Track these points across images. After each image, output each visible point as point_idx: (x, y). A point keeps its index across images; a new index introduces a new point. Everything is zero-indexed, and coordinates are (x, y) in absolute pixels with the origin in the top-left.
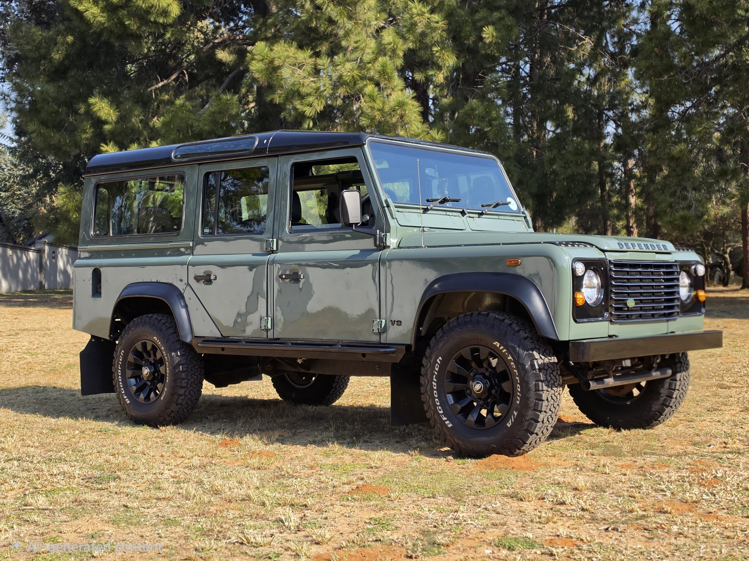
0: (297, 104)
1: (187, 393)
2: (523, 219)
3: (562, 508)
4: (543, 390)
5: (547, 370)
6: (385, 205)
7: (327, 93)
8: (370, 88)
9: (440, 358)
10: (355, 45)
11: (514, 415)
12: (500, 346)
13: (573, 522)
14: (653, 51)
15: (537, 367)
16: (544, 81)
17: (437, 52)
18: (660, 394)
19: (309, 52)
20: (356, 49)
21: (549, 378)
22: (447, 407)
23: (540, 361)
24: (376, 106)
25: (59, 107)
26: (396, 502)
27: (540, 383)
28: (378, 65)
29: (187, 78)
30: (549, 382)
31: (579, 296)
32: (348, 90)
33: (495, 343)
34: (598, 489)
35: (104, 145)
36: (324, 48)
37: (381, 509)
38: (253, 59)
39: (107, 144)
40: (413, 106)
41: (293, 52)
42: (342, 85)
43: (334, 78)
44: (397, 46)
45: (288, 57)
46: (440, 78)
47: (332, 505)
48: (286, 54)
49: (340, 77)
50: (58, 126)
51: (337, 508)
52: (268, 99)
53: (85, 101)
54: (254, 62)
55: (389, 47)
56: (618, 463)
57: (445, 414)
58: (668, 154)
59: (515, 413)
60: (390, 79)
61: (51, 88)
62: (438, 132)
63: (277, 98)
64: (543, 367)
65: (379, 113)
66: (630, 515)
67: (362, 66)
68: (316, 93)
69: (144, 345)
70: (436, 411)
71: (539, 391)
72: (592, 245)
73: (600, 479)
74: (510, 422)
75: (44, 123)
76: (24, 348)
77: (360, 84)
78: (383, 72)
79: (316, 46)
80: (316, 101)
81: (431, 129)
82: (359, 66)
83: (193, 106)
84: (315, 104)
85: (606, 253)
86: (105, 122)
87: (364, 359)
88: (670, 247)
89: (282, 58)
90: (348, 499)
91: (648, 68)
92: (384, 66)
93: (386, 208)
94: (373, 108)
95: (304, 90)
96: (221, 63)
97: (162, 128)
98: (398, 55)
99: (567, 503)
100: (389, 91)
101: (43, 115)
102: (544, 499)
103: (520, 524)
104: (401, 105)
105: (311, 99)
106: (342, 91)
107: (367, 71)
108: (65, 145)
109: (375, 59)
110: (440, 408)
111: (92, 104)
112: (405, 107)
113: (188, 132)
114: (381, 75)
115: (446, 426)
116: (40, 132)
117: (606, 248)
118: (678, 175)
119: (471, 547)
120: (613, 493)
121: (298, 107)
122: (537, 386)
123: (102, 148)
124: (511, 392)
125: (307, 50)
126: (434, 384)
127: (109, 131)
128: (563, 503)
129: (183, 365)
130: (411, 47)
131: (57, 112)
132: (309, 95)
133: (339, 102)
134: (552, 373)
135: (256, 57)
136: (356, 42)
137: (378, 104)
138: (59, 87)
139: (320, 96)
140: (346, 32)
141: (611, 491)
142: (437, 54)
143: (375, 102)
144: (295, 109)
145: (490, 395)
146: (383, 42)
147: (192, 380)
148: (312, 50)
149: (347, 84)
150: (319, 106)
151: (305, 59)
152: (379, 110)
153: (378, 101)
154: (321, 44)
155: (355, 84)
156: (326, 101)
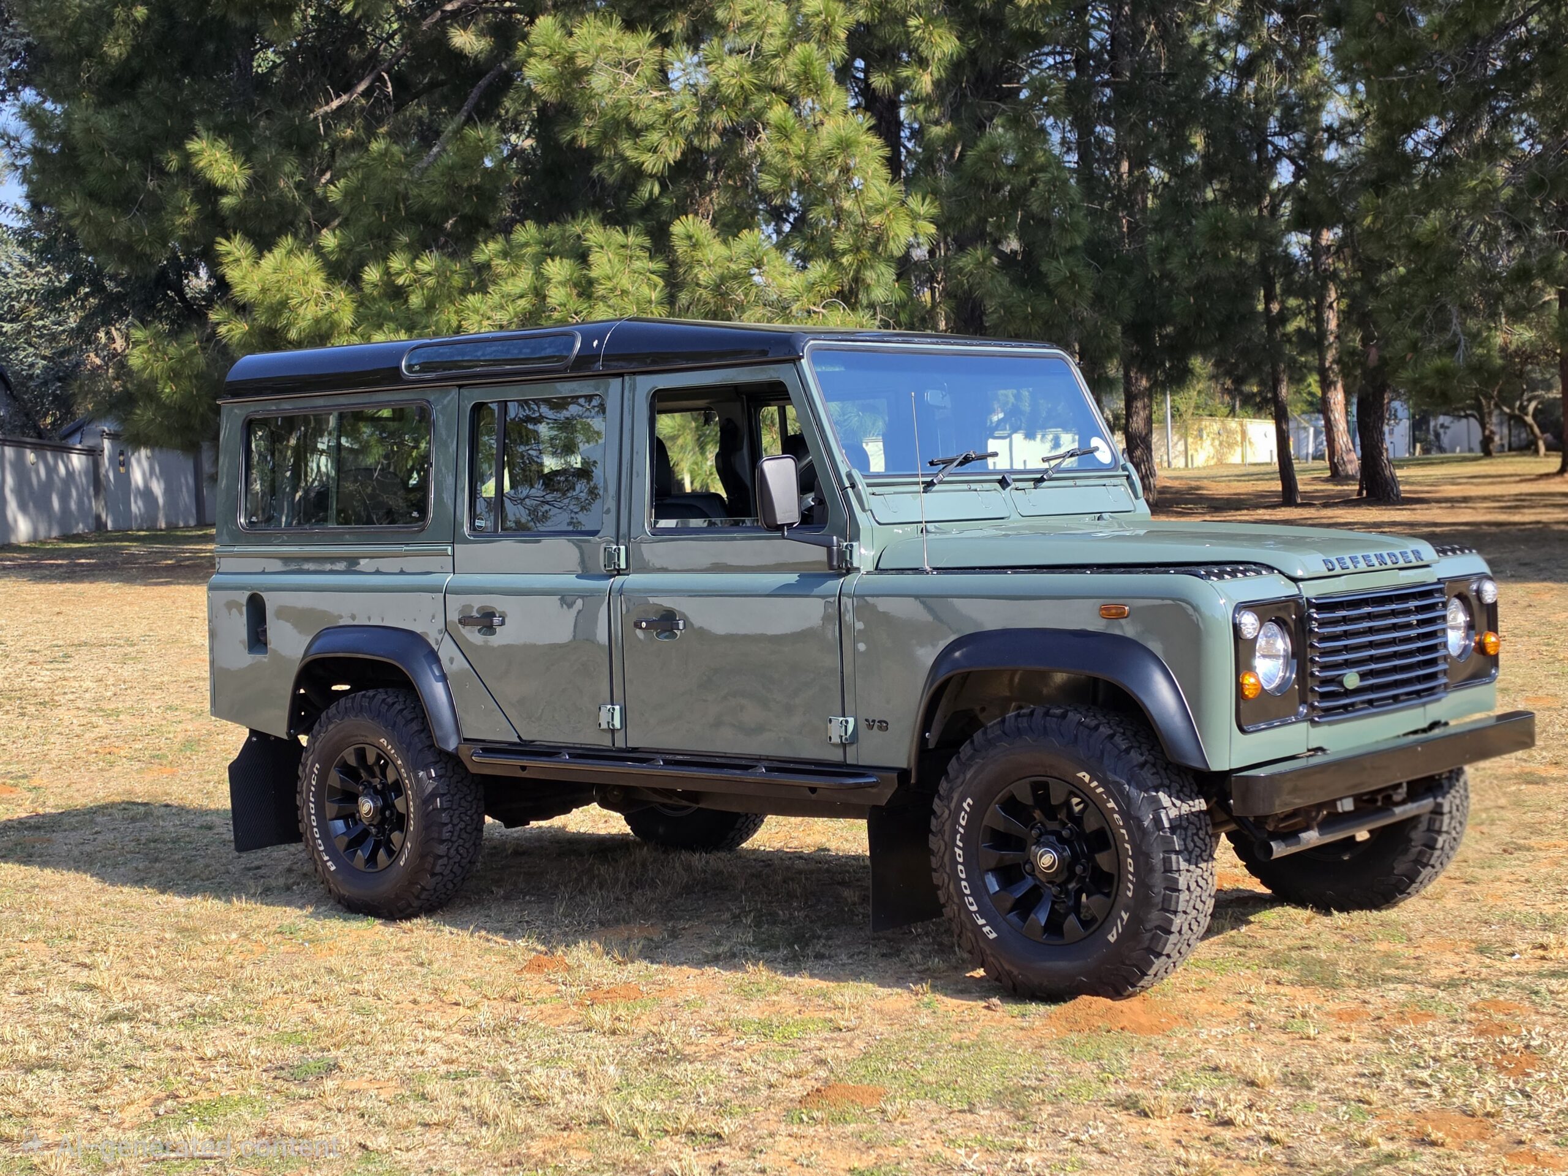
0: (627, 148)
1: (452, 851)
2: (1124, 481)
3: (1226, 1134)
4: (1179, 870)
5: (1186, 829)
6: (847, 484)
7: (688, 124)
8: (778, 112)
9: (969, 800)
10: (746, 19)
11: (1122, 920)
12: (1091, 781)
14: (1373, 19)
15: (1166, 824)
16: (1143, 79)
17: (917, 28)
18: (1411, 840)
19: (649, 36)
20: (745, 27)
21: (1191, 845)
22: (987, 899)
23: (1173, 813)
24: (793, 150)
25: (125, 159)
26: (897, 1124)
27: (1174, 857)
28: (792, 62)
29: (390, 89)
30: (1190, 853)
31: (1249, 680)
32: (733, 114)
33: (1080, 775)
34: (1297, 1080)
35: (224, 241)
36: (679, 25)
37: (870, 1146)
38: (531, 55)
39: (228, 238)
40: (870, 145)
41: (614, 37)
42: (719, 104)
43: (703, 92)
44: (833, 20)
45: (604, 48)
46: (925, 83)
47: (772, 1135)
48: (599, 41)
49: (716, 87)
50: (125, 201)
51: (783, 1143)
52: (566, 138)
53: (179, 146)
54: (532, 60)
55: (817, 20)
57: (982, 913)
58: (1408, 236)
59: (1125, 916)
60: (818, 91)
61: (105, 121)
62: (924, 199)
63: (584, 136)
64: (1177, 825)
65: (799, 163)
66: (1364, 1152)
67: (759, 61)
68: (665, 123)
69: (361, 754)
70: (963, 906)
71: (1171, 871)
72: (1271, 568)
73: (1299, 1058)
74: (1114, 932)
75: (93, 196)
76: (87, 695)
77: (758, 102)
78: (806, 78)
79: (663, 22)
80: (666, 140)
81: (908, 194)
82: (754, 63)
83: (406, 155)
84: (664, 148)
85: (1301, 584)
86: (224, 191)
87: (813, 796)
88: (1428, 551)
89: (592, 51)
90: (801, 1120)
91: (1362, 57)
92: (806, 63)
93: (850, 490)
94: (785, 154)
95: (639, 118)
96: (459, 55)
97: (344, 202)
98: (836, 37)
99: (1238, 1121)
100: (819, 116)
101: (92, 179)
102: (1190, 1111)
104: (845, 145)
105: (654, 137)
106: (719, 118)
107: (772, 73)
108: (140, 240)
109: (788, 49)
110: (971, 899)
111: (195, 154)
112: (852, 150)
113: (397, 209)
114: (800, 82)
115: (984, 935)
116: (87, 214)
117: (1299, 573)
118: (1429, 281)
120: (1326, 1091)
121: (628, 153)
122: (1167, 862)
123: (219, 248)
124: (1116, 873)
125: (644, 31)
126: (958, 851)
127: (233, 209)
128: (1228, 1123)
129: (442, 795)
130: (863, 20)
131: (121, 172)
132: (650, 128)
133: (714, 140)
134: (1197, 834)
135: (536, 50)
136: (746, 13)
137: (797, 146)
138: (123, 116)
139: (673, 129)
141: (1324, 1085)
142: (918, 33)
143: (790, 140)
144: (624, 159)
145: (1072, 876)
146: (804, 10)
147: (462, 825)
148: (653, 30)
149: (731, 103)
150: (672, 152)
151: (640, 52)
152: (799, 157)
153: (796, 139)
154: (673, 17)
155: (747, 101)
156: (688, 139)
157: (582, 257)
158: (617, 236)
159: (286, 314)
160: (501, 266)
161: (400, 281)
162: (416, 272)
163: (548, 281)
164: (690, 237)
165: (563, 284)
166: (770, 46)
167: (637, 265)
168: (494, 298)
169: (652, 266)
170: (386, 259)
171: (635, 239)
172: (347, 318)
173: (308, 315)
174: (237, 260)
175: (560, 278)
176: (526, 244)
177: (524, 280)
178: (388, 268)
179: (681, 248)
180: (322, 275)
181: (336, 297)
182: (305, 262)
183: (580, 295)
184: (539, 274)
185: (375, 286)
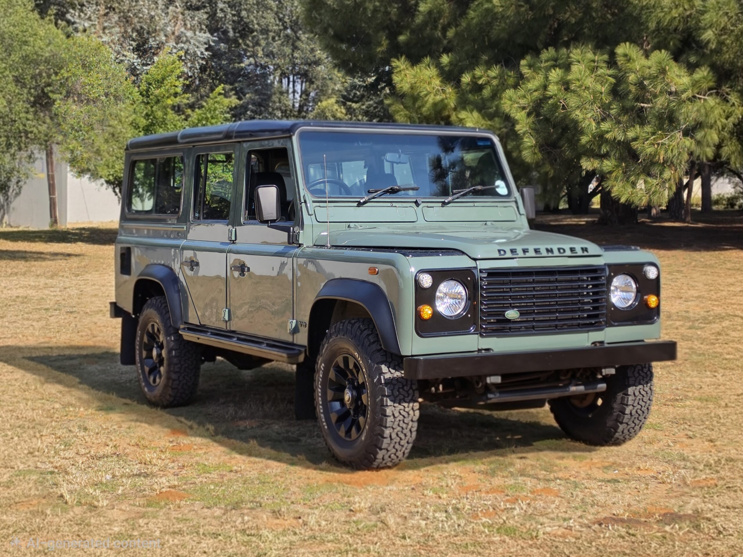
4: (387, 406)
5: (395, 385)
9: (323, 365)
12: (359, 357)
15: (383, 382)
21: (397, 394)
22: (330, 415)
23: (388, 376)
27: (385, 399)
30: (395, 397)
31: (424, 309)
33: (356, 354)
59: (367, 427)
64: (389, 382)
69: (153, 327)
71: (384, 406)
72: (463, 253)
74: (364, 435)
85: (478, 262)
93: (303, 205)
97: (454, 39)
108: (358, 60)
110: (323, 415)
117: (478, 256)
122: (382, 400)
123: (394, 64)
126: (319, 390)
129: (175, 350)
134: (403, 388)
145: (357, 406)
147: (186, 365)
157: (568, 67)
158: (589, 54)
159: (420, 100)
160: (528, 73)
161: (480, 82)
162: (488, 76)
163: (550, 81)
164: (626, 56)
165: (556, 83)
167: (601, 71)
168: (521, 92)
169: (609, 72)
170: (474, 70)
171: (599, 57)
172: (452, 102)
173: (431, 100)
174: (400, 71)
175: (555, 79)
176: (545, 60)
177: (539, 81)
178: (474, 75)
179: (620, 61)
180: (440, 79)
181: (447, 91)
182: (431, 72)
183: (563, 89)
184: (546, 78)
185: (468, 84)
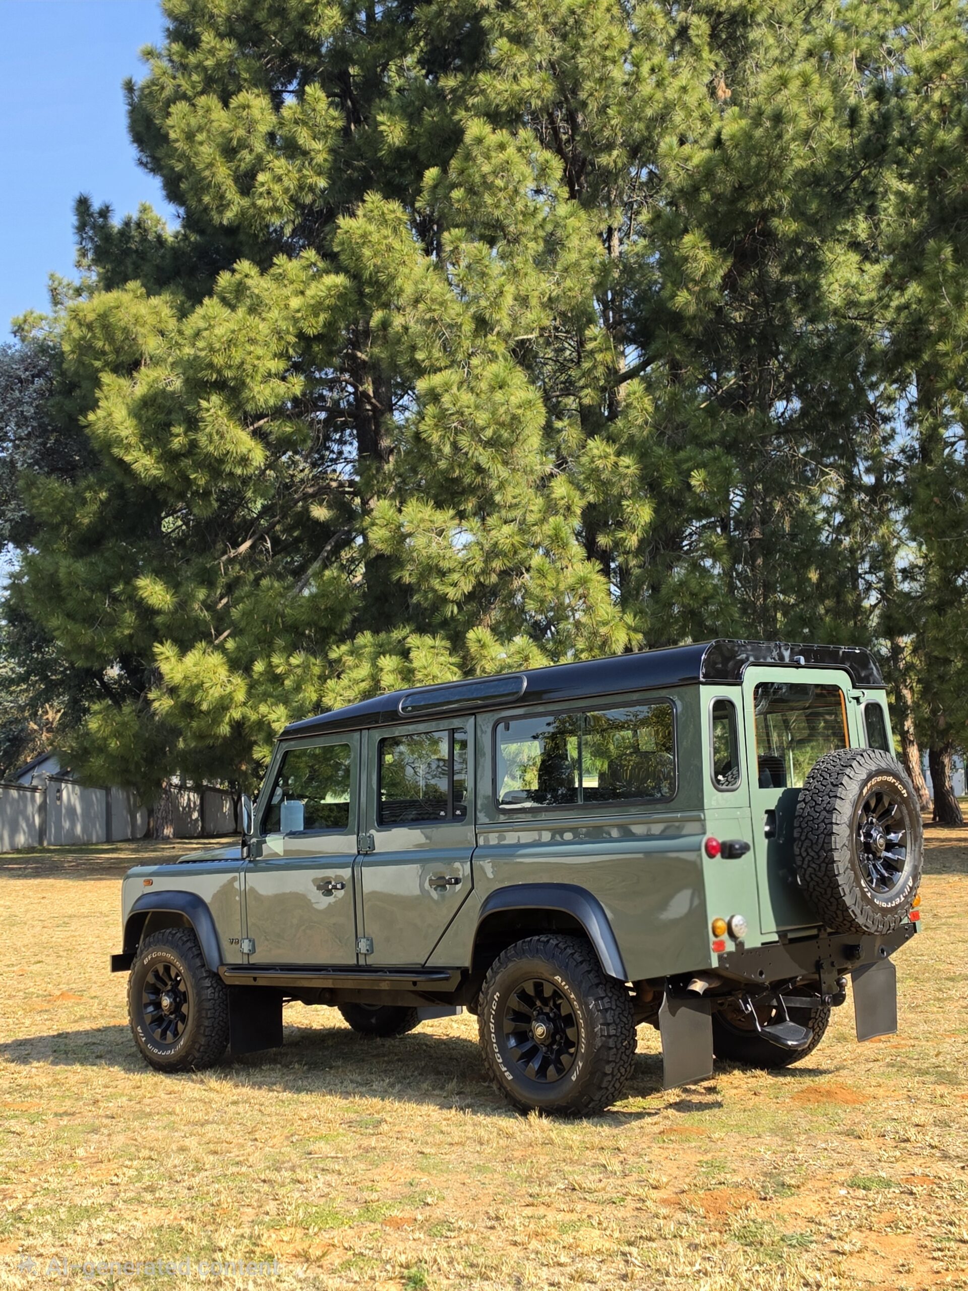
0: (436, 583)
7: (478, 568)
8: (537, 559)
10: (514, 501)
13: (923, 1161)
14: (932, 501)
17: (628, 506)
19: (451, 512)
20: (512, 507)
24: (548, 584)
25: (93, 592)
26: (719, 1142)
28: (548, 529)
29: (269, 545)
32: (506, 562)
34: (942, 1123)
35: (158, 645)
36: (470, 505)
37: (706, 1152)
38: (373, 524)
39: (162, 643)
40: (596, 581)
41: (429, 513)
42: (497, 556)
43: (487, 547)
44: (573, 502)
45: (422, 520)
46: (633, 541)
48: (420, 515)
49: (495, 545)
50: (90, 620)
52: (395, 578)
53: (130, 583)
54: (375, 528)
55: (563, 502)
56: (956, 1093)
58: (962, 642)
60: (565, 546)
61: (80, 567)
62: (635, 617)
63: (407, 576)
65: (550, 592)
67: (524, 528)
68: (462, 567)
73: (941, 1113)
75: (70, 616)
77: (523, 554)
78: (556, 538)
79: (459, 503)
80: (462, 579)
81: (623, 612)
82: (520, 529)
83: (284, 588)
84: (462, 584)
86: (158, 612)
89: (415, 522)
90: (664, 1140)
91: (926, 525)
92: (557, 529)
94: (543, 587)
95: (445, 565)
97: (242, 619)
98: (575, 513)
100: (565, 562)
101: (70, 604)
102: (884, 1136)
103: (867, 1163)
104: (583, 581)
105: (455, 576)
106: (497, 564)
107: (532, 535)
108: (100, 645)
109: (543, 520)
111: (140, 588)
112: (589, 585)
113: (277, 623)
114: (552, 541)
116: (66, 628)
119: (823, 1188)
121: (437, 587)
123: (156, 650)
125: (448, 509)
127: (164, 624)
130: (592, 501)
131: (89, 600)
132: (450, 571)
133: (494, 578)
135: (377, 521)
136: (514, 497)
137: (551, 582)
138: (92, 564)
139: (467, 572)
140: (501, 482)
142: (629, 510)
143: (546, 578)
144: (434, 591)
146: (553, 496)
148: (454, 509)
149: (505, 555)
150: (467, 586)
151: (445, 522)
152: (553, 589)
153: (549, 578)
154: (467, 500)
155: (515, 553)
156: (477, 576)
157: (405, 654)
158: (428, 640)
159: (200, 693)
160: (349, 660)
161: (278, 671)
162: (290, 665)
163: (382, 670)
164: (479, 641)
165: (392, 672)
166: (531, 518)
167: (442, 659)
168: (345, 682)
169: (453, 660)
170: (269, 656)
171: (440, 642)
172: (240, 696)
173: (216, 693)
174: (167, 658)
175: (389, 668)
176: (365, 646)
177: (365, 670)
178: (270, 662)
179: (473, 648)
180: (226, 667)
181: (234, 681)
182: (215, 660)
183: (403, 679)
184: (374, 665)
185: (261, 674)
